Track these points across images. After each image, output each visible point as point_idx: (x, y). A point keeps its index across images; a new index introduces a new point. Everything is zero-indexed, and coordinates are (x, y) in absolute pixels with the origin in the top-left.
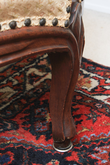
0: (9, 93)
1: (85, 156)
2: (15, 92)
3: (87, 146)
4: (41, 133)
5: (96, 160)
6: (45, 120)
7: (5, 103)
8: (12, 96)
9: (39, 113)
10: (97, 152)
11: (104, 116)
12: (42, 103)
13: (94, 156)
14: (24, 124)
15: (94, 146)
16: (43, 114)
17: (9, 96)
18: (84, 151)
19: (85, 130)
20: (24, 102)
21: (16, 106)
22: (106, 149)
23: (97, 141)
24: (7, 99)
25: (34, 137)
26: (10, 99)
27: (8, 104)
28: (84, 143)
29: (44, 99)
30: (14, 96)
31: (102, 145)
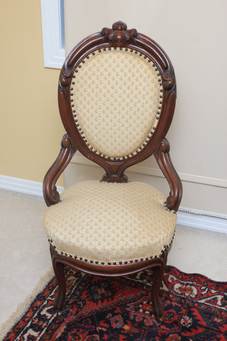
0: (74, 280)
1: (124, 309)
2: (77, 279)
3: (123, 303)
4: (98, 300)
5: (130, 311)
6: (98, 293)
7: (73, 287)
8: (76, 281)
9: (94, 290)
10: (129, 307)
11: (127, 287)
12: (93, 283)
13: (128, 309)
14: (88, 297)
15: (126, 303)
16: (96, 290)
17: (74, 282)
18: (122, 306)
19: (120, 295)
20: (84, 284)
21: (80, 287)
22: (132, 305)
23: (128, 300)
24: (73, 284)
25: (95, 304)
26: (75, 283)
27: (76, 287)
28: (121, 302)
29: (94, 281)
30: (77, 281)
31: (130, 303)
